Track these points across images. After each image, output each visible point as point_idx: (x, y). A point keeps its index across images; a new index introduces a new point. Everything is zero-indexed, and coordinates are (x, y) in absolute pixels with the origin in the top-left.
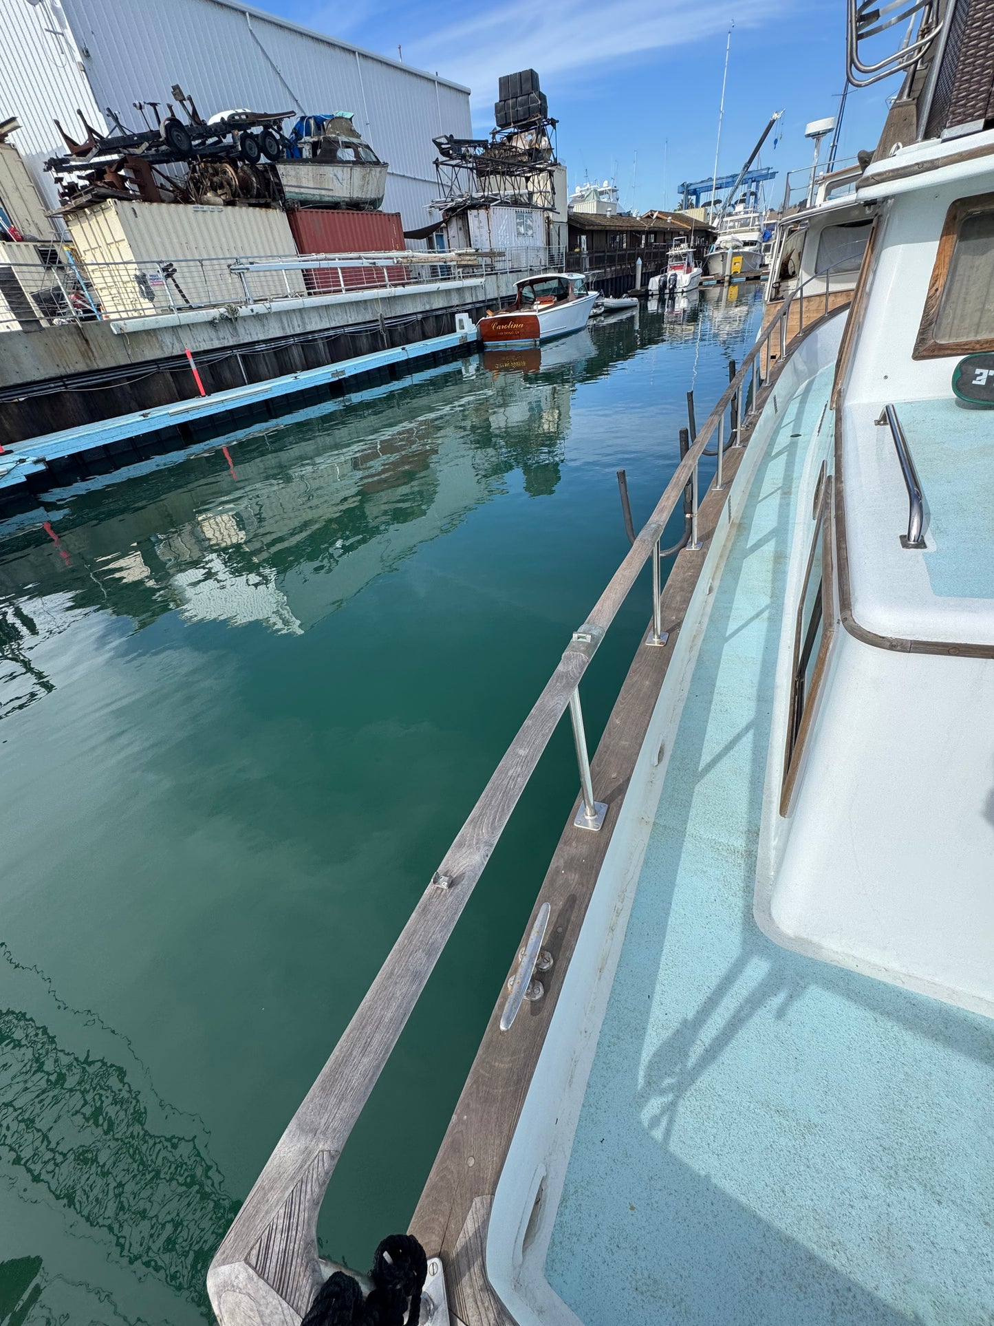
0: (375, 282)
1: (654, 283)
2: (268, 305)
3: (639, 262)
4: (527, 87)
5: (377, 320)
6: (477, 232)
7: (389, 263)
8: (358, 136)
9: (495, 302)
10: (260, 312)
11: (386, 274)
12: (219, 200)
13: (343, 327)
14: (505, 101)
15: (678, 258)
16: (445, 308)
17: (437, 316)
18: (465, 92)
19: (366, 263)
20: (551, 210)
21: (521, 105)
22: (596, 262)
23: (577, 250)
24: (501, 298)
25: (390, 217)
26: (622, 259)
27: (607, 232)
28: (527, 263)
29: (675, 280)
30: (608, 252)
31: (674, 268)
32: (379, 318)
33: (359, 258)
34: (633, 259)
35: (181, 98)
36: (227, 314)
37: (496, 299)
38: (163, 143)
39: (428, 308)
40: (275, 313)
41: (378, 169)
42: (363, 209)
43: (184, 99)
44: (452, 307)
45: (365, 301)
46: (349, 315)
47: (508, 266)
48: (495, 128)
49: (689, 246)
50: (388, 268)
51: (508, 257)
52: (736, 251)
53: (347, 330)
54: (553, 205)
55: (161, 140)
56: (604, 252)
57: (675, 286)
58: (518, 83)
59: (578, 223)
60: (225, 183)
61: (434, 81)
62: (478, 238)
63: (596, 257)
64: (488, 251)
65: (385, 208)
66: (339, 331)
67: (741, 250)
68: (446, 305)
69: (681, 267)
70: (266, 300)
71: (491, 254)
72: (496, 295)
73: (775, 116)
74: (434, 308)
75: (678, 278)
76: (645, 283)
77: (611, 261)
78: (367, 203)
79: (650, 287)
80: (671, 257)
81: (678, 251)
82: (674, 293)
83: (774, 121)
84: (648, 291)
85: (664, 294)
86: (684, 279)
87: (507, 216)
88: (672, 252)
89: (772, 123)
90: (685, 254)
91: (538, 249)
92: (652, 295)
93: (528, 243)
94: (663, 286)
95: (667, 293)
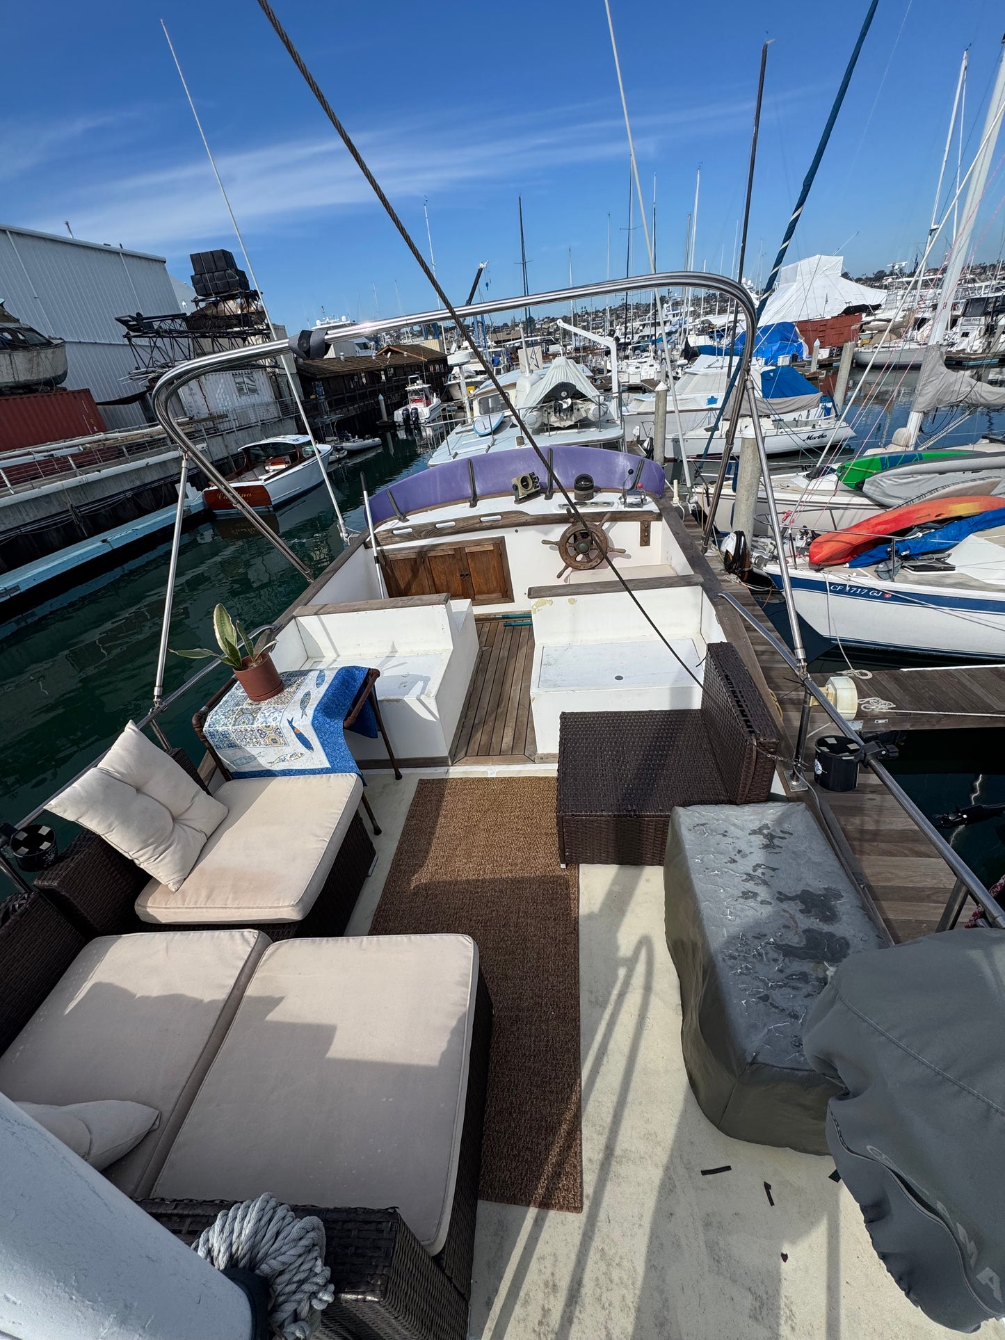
0: (58, 472)
1: (399, 415)
3: (381, 397)
4: (222, 264)
5: (68, 510)
6: (190, 399)
7: (74, 450)
8: (17, 321)
9: (226, 461)
11: (71, 462)
13: (18, 527)
14: (201, 275)
15: (416, 392)
16: (163, 479)
17: (152, 489)
18: (159, 261)
19: (39, 457)
20: (276, 367)
21: (219, 279)
22: (335, 405)
23: (313, 397)
24: (232, 456)
25: (76, 395)
26: (363, 397)
27: (342, 376)
28: (256, 416)
29: (417, 413)
30: (347, 393)
31: (415, 401)
32: (70, 509)
33: (29, 454)
34: (374, 395)
37: (227, 458)
39: (138, 483)
41: (50, 351)
42: (36, 391)
44: (172, 476)
45: (47, 496)
46: (24, 514)
47: (234, 424)
48: (196, 298)
49: (424, 382)
50: (73, 456)
51: (231, 417)
52: (469, 380)
53: (24, 530)
54: (276, 363)
56: (343, 394)
57: (417, 418)
58: (211, 260)
59: (308, 373)
61: (118, 253)
62: (193, 404)
63: (335, 400)
64: (206, 416)
65: (70, 384)
66: (12, 534)
67: (473, 380)
68: (163, 476)
69: (420, 401)
71: (212, 417)
72: (226, 455)
73: (482, 265)
74: (146, 482)
75: (419, 410)
76: (391, 414)
77: (352, 400)
78: (40, 383)
79: (395, 420)
80: (410, 392)
81: (415, 387)
82: (418, 424)
83: (482, 269)
84: (394, 422)
85: (410, 425)
86: (424, 411)
87: (222, 380)
88: (409, 388)
89: (480, 271)
90: (421, 390)
91: (268, 404)
92: (399, 426)
93: (253, 401)
94: (407, 417)
95: (412, 423)
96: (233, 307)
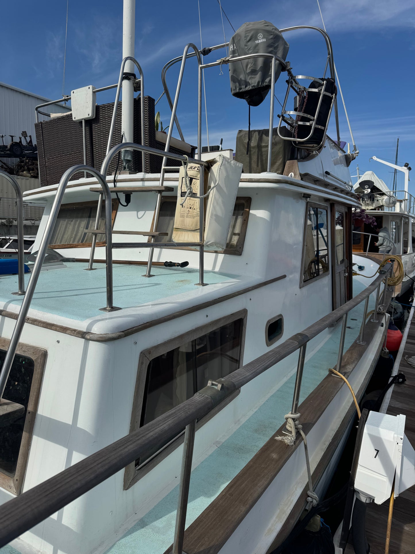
2: (33, 222)
10: (27, 225)
12: (29, 175)
35: (25, 136)
36: (6, 223)
38: (8, 150)
40: (35, 226)
43: (27, 136)
55: (7, 149)
60: (35, 169)
70: (34, 220)
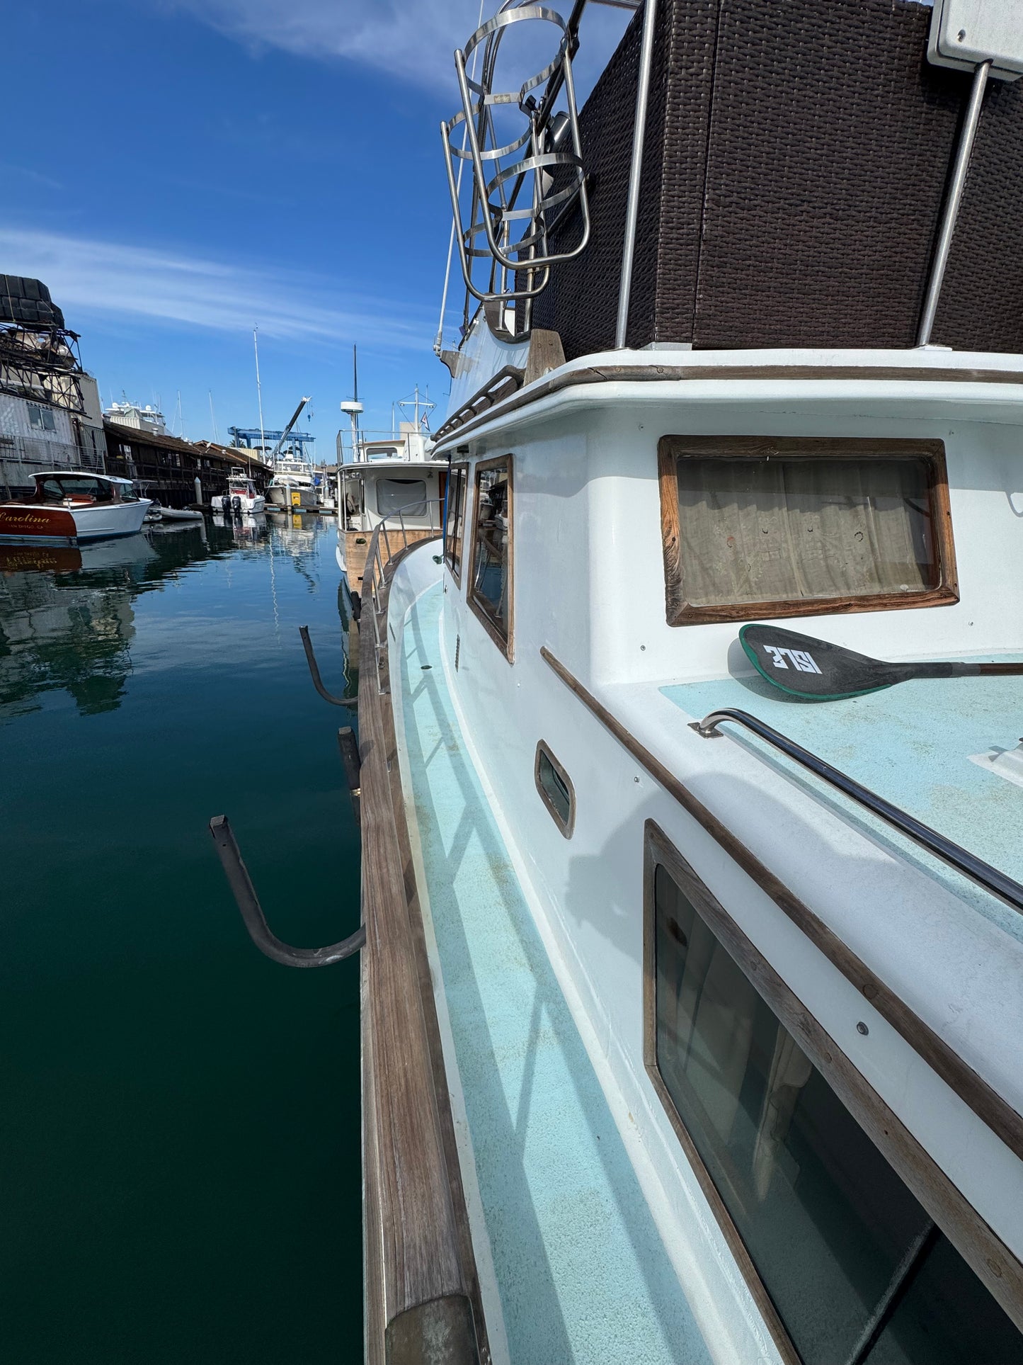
1: (217, 502)
3: (198, 480)
15: (238, 484)
20: (80, 413)
21: (26, 307)
22: (146, 473)
23: (120, 457)
26: (177, 475)
28: (48, 457)
29: (239, 502)
30: (159, 465)
31: (236, 492)
34: (190, 477)
47: (19, 455)
49: (248, 477)
51: (18, 447)
52: (294, 488)
54: (82, 410)
56: (155, 465)
57: (239, 507)
59: (118, 432)
63: (145, 468)
67: (298, 488)
69: (243, 492)
73: (305, 399)
75: (242, 501)
76: (207, 500)
77: (165, 474)
79: (213, 505)
80: (231, 482)
81: (237, 478)
82: (239, 513)
83: (305, 402)
84: (211, 508)
85: (230, 512)
86: (248, 503)
87: (12, 405)
88: (231, 478)
89: (303, 404)
90: (245, 482)
91: (65, 447)
92: (217, 511)
93: (48, 438)
94: (227, 506)
95: (233, 512)
96: (33, 342)
